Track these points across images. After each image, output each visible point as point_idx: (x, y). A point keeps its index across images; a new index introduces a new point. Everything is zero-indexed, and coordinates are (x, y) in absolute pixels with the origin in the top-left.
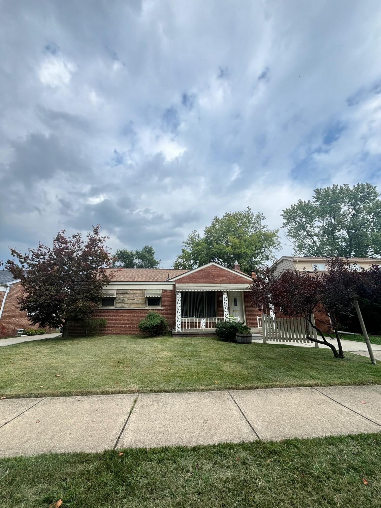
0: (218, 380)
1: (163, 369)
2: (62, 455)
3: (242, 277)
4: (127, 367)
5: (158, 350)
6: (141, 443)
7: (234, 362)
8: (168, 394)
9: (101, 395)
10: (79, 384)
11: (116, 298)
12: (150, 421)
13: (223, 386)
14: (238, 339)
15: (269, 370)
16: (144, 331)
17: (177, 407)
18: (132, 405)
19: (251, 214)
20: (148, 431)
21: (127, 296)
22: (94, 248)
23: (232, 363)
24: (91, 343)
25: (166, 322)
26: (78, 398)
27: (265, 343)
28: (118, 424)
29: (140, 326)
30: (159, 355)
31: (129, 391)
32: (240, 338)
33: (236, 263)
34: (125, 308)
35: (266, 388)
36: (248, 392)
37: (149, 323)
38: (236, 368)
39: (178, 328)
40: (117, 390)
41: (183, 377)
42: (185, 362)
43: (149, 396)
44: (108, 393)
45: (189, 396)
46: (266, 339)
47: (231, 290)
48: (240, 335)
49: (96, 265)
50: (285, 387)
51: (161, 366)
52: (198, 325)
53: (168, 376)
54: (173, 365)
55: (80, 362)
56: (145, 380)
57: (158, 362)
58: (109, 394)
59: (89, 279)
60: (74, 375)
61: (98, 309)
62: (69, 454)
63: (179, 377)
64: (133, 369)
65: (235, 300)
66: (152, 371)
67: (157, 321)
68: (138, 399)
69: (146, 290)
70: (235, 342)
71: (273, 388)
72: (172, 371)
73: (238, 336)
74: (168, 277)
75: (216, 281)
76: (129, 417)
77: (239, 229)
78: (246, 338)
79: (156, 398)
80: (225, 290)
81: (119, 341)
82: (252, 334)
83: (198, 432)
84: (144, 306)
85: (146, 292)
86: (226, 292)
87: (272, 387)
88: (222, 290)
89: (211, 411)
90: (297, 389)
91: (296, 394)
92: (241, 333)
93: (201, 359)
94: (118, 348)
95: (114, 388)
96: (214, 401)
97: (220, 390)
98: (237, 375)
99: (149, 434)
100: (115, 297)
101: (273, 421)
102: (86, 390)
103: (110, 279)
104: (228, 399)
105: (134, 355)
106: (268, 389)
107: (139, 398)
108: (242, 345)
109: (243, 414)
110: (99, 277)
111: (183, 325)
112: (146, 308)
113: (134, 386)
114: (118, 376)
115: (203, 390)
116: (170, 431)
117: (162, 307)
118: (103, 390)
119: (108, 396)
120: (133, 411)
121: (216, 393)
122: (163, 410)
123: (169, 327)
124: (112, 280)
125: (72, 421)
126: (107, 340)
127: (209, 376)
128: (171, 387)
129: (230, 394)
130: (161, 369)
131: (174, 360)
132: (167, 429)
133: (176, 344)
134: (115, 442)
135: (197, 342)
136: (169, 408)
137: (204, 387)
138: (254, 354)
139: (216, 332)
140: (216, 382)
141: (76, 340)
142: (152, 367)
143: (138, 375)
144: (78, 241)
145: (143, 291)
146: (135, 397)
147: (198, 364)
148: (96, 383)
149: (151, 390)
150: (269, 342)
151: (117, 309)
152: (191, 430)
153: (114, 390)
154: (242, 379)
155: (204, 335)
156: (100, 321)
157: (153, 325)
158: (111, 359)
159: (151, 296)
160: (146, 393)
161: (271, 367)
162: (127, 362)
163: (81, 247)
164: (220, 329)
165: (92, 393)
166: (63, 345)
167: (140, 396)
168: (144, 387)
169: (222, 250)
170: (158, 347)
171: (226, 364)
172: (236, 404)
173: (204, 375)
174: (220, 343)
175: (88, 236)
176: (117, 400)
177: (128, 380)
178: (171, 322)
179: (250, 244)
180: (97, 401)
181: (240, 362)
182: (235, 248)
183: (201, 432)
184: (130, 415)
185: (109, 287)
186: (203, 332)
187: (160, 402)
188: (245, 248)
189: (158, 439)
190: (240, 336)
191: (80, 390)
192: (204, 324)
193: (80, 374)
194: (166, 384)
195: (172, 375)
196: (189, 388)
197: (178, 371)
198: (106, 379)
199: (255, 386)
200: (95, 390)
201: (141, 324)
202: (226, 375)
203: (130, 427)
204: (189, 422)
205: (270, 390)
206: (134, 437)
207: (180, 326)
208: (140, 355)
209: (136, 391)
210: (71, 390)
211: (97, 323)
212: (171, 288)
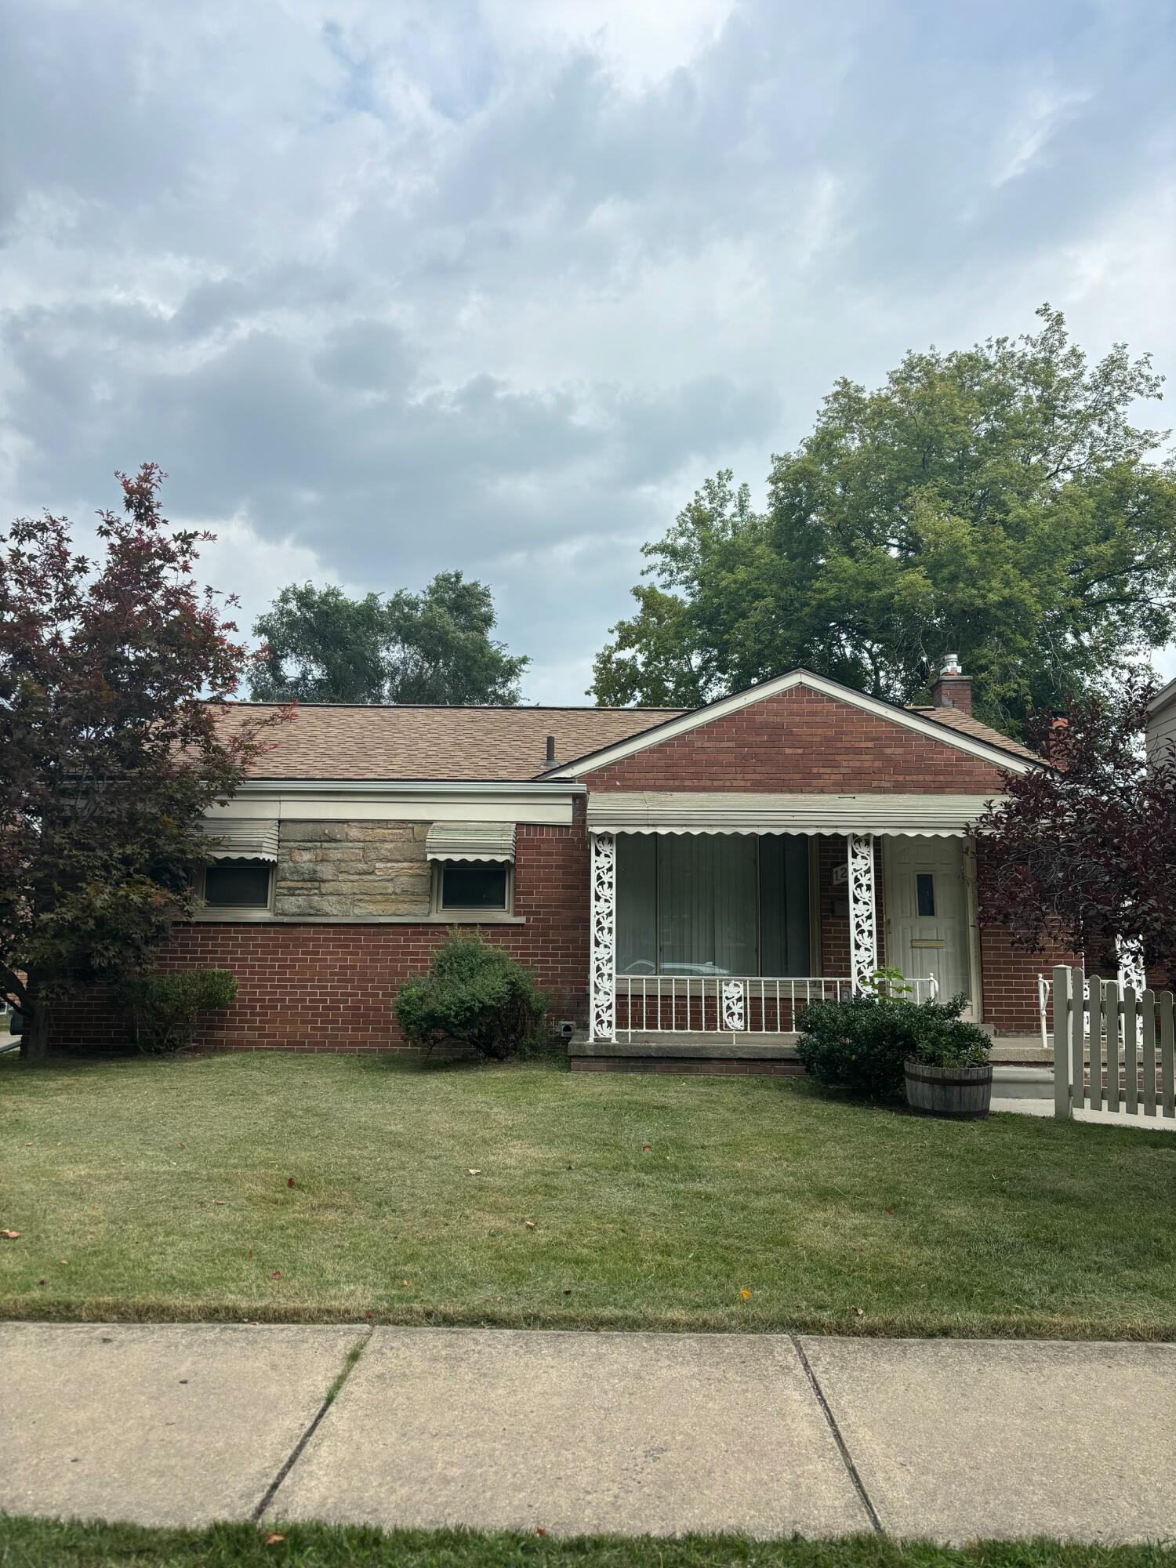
0: (757, 1284)
1: (500, 1224)
2: (48, 1527)
3: (972, 757)
4: (327, 1206)
5: (487, 1134)
6: (364, 1512)
7: (862, 1209)
8: (508, 1332)
9: (204, 1325)
10: (107, 1272)
11: (274, 864)
12: (411, 1438)
13: (774, 1311)
14: (917, 1091)
15: (1033, 1255)
16: (424, 1037)
17: (539, 1388)
18: (339, 1371)
19: (1063, 352)
20: (399, 1471)
21: (335, 855)
22: (145, 601)
23: (853, 1210)
24: (164, 1090)
25: (538, 993)
26: (102, 1329)
27: (1063, 1119)
28: (273, 1438)
29: (402, 1012)
30: (492, 1158)
31: (329, 1312)
32: (924, 1089)
33: (949, 668)
34: (327, 915)
35: (989, 1337)
36: (894, 1347)
37: (447, 997)
38: (865, 1236)
39: (602, 1028)
40: (275, 1306)
41: (590, 1262)
42: (616, 1197)
43: (417, 1338)
44: (233, 1316)
45: (604, 1348)
46: (1069, 1096)
47: (894, 833)
48: (926, 1074)
49: (159, 690)
50: (1087, 1338)
51: (496, 1209)
52: (705, 1011)
53: (522, 1256)
54: (552, 1209)
55: (109, 1176)
56: (408, 1268)
57: (481, 1189)
58: (240, 1321)
59: (131, 766)
60: (85, 1233)
61: (185, 919)
62: (75, 1523)
63: (569, 1261)
64: (359, 1218)
65: (925, 885)
66: (444, 1232)
67: (488, 987)
68: (368, 1349)
69: (430, 823)
70: (899, 1104)
71: (1024, 1337)
72: (542, 1236)
73: (915, 1078)
74: (550, 756)
75: (819, 776)
76: (320, 1416)
77: (985, 452)
78: (957, 1089)
79: (450, 1346)
80: (861, 833)
81: (298, 1080)
82: (995, 1069)
83: (615, 1490)
84: (424, 908)
85: (432, 837)
86: (866, 840)
87: (1019, 1335)
88: (843, 832)
89: (691, 1414)
90: (1150, 1350)
91: (1130, 1372)
92: (933, 1060)
93: (698, 1186)
94: (293, 1116)
95: (261, 1296)
96: (717, 1373)
97: (755, 1330)
98: (862, 1268)
99: (399, 1483)
100: (273, 858)
101: (972, 1474)
102: (138, 1299)
103: (238, 763)
104: (786, 1369)
105: (365, 1153)
106: (996, 1342)
107: (374, 1343)
108: (936, 1123)
109: (838, 1436)
110: (185, 755)
111: (627, 1008)
112: (437, 917)
113: (352, 1293)
114: (283, 1245)
115: (673, 1326)
116: (492, 1478)
117: (516, 914)
118: (214, 1304)
119: (235, 1330)
120: (341, 1395)
121: (732, 1344)
122: (472, 1397)
123: (559, 1018)
124: (254, 771)
125: (82, 1416)
126: (242, 1073)
127: (717, 1266)
128: (523, 1303)
129: (800, 1350)
130: (492, 1222)
131: (556, 1182)
132: (479, 1471)
133: (587, 1105)
134: (258, 1499)
135: (692, 1101)
136: (500, 1391)
137: (677, 1314)
138: (984, 1174)
139: (800, 1050)
140: (744, 1293)
141: (88, 1074)
142: (447, 1214)
143: (377, 1245)
144: (57, 558)
145: (417, 828)
146: (354, 1337)
147: (675, 1206)
148: (180, 1271)
149: (429, 1314)
150: (1085, 1114)
151: (286, 919)
152: (583, 1480)
153: (261, 1304)
154: (878, 1287)
155: (735, 1065)
156: (203, 979)
157: (470, 1009)
158: (254, 1166)
159: (457, 858)
160: (407, 1323)
161: (1049, 1243)
162: (329, 1182)
163: (79, 593)
164: (820, 1038)
165: (163, 1315)
166: (24, 1097)
167: (379, 1337)
168: (401, 1299)
169: (871, 586)
170: (488, 1115)
171: (821, 1215)
172: (820, 1393)
173: (697, 1259)
174: (819, 1107)
175: (106, 533)
176: (274, 1346)
177: (328, 1265)
178: (568, 991)
179: (1047, 551)
180: (186, 1347)
181: (892, 1209)
182: (954, 578)
183: (627, 1492)
184: (324, 1410)
185: (235, 809)
186: (731, 1049)
187: (463, 1364)
188: (1013, 573)
189: (436, 1505)
190: (925, 1080)
191: (108, 1299)
192: (737, 1008)
193: (108, 1231)
194: (504, 1290)
195: (538, 1254)
196: (608, 1312)
197: (570, 1235)
198: (229, 1257)
199: (933, 1324)
200: (177, 1300)
201: (407, 1002)
202: (807, 1263)
203: (323, 1454)
204: (582, 1453)
205: (1004, 1346)
206: (335, 1489)
207: (610, 1015)
208: (395, 1154)
209: (363, 1314)
210: (73, 1298)
211: (185, 992)
212: (562, 814)
